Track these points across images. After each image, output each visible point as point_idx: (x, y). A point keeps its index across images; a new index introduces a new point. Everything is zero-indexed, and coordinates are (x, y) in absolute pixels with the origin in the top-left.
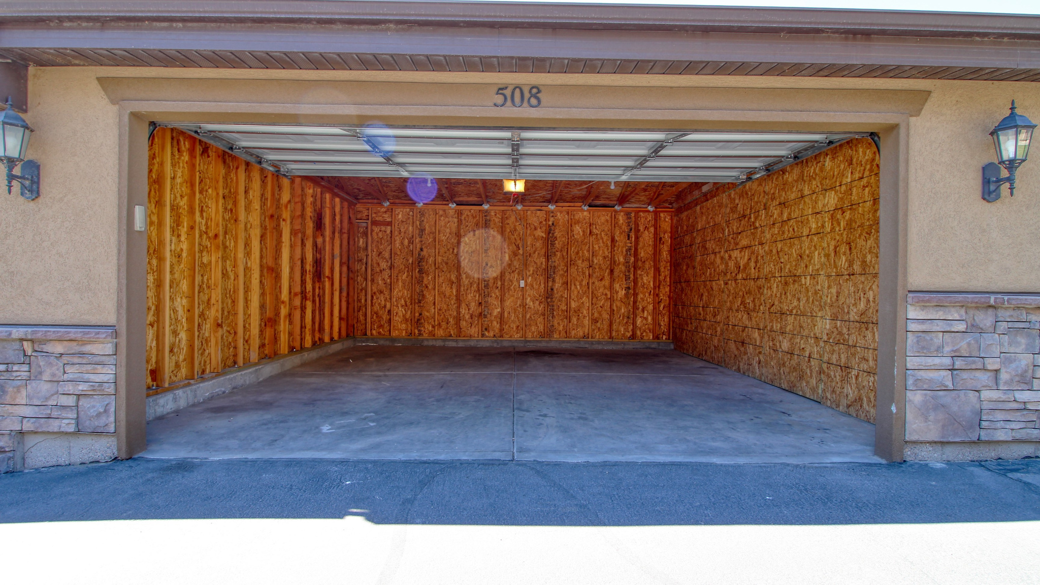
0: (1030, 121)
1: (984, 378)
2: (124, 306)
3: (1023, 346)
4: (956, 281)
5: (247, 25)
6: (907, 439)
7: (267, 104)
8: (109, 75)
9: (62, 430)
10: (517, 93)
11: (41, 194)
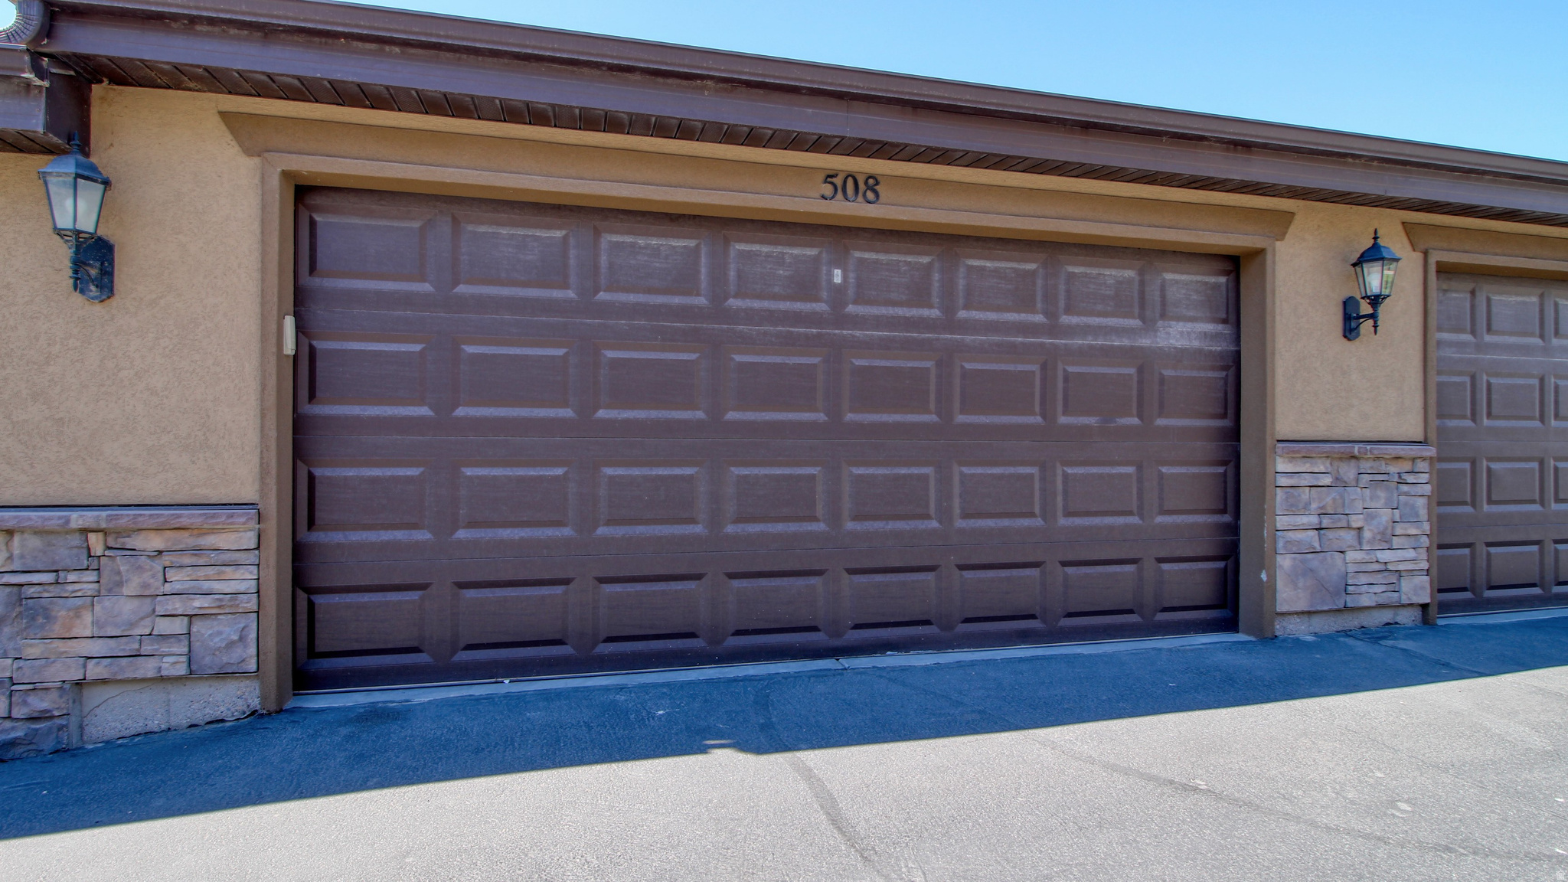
0: (1394, 254)
1: (1349, 537)
2: (274, 472)
3: (1383, 501)
4: (1320, 430)
5: (501, 60)
6: (1278, 610)
7: (505, 174)
8: (241, 110)
9: (164, 673)
10: (850, 183)
11: (115, 291)
